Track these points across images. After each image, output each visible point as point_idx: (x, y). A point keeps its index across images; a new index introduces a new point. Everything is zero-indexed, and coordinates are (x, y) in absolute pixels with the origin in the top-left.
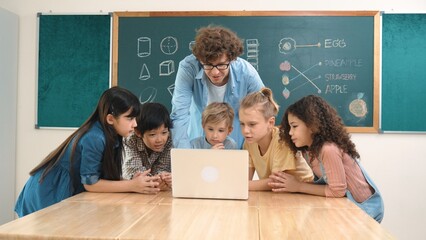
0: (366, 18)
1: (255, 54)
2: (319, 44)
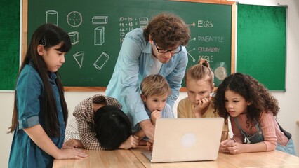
2: (194, 24)
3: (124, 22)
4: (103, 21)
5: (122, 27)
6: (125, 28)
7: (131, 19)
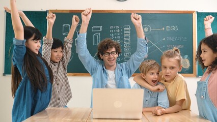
0: (188, 15)
1: (128, 33)
2: (163, 29)
3: (113, 29)
4: (99, 29)
5: (112, 33)
6: (114, 33)
7: (118, 27)
